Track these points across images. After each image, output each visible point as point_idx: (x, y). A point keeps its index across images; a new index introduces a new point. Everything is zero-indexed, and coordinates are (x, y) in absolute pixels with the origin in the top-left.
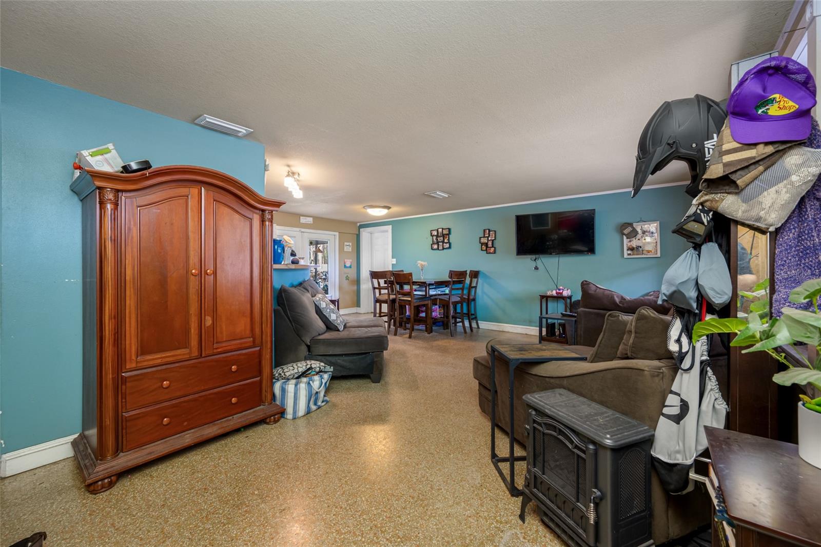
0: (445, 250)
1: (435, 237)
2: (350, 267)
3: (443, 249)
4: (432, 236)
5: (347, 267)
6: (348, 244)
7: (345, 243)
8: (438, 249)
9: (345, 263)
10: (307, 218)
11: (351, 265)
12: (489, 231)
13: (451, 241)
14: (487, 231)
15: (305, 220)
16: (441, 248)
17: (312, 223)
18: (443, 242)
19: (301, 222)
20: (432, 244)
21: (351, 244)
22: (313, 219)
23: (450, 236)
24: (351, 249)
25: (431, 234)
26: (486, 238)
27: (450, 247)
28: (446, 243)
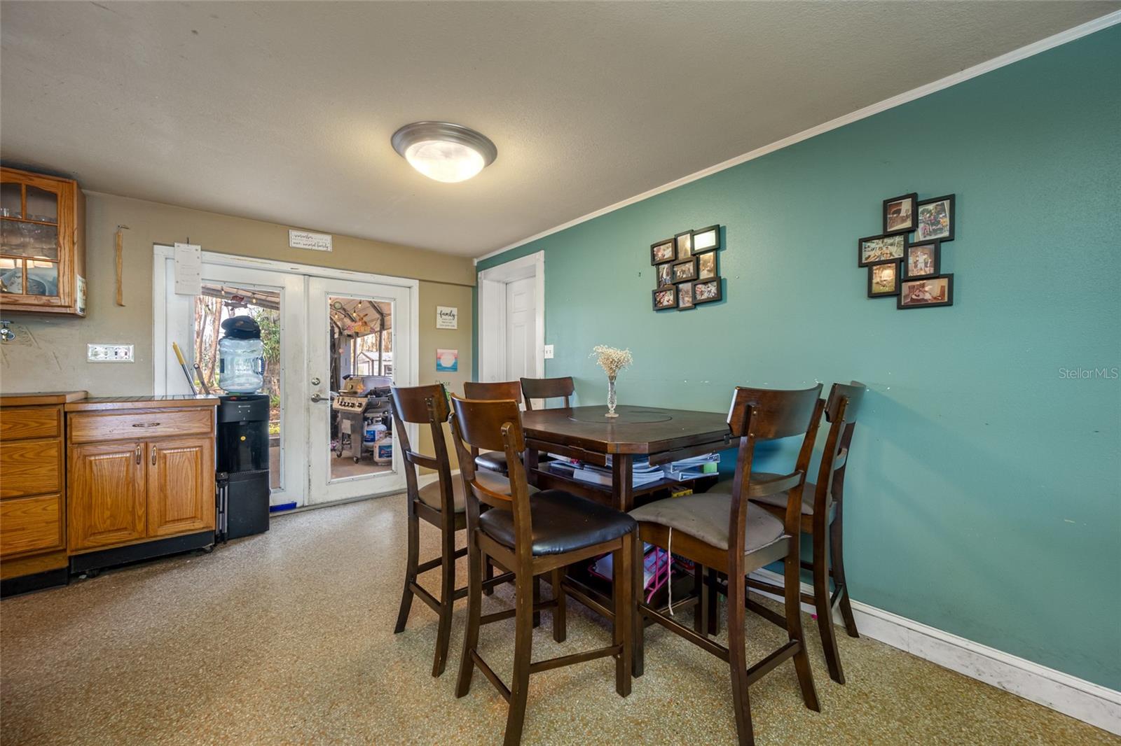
0: (700, 309)
1: (665, 269)
2: (454, 368)
3: (696, 304)
4: (657, 264)
5: (445, 369)
6: (447, 310)
7: (439, 309)
8: (676, 306)
9: (438, 358)
10: (310, 235)
11: (456, 363)
12: (916, 204)
13: (723, 275)
14: (906, 206)
15: (304, 241)
16: (686, 301)
17: (330, 249)
18: (695, 280)
19: (292, 244)
20: (655, 293)
21: (455, 311)
22: (333, 240)
23: (722, 254)
24: (455, 323)
25: (653, 256)
26: (899, 239)
27: (719, 298)
28: (706, 282)
